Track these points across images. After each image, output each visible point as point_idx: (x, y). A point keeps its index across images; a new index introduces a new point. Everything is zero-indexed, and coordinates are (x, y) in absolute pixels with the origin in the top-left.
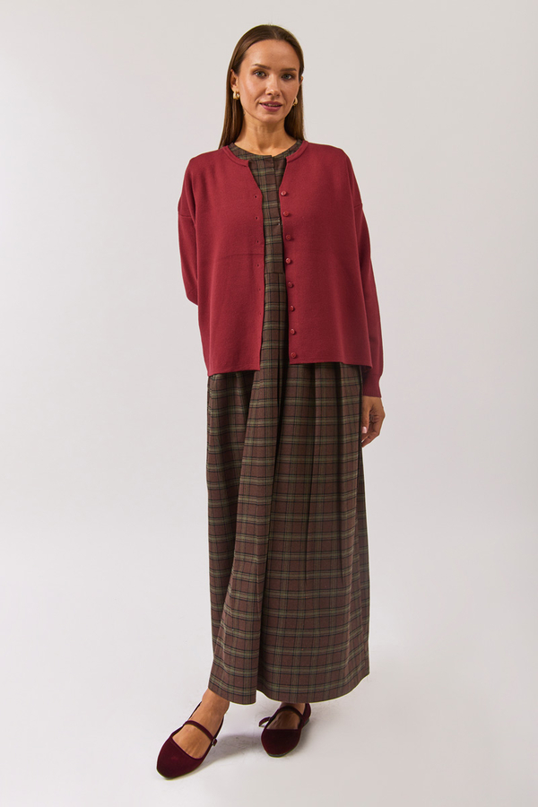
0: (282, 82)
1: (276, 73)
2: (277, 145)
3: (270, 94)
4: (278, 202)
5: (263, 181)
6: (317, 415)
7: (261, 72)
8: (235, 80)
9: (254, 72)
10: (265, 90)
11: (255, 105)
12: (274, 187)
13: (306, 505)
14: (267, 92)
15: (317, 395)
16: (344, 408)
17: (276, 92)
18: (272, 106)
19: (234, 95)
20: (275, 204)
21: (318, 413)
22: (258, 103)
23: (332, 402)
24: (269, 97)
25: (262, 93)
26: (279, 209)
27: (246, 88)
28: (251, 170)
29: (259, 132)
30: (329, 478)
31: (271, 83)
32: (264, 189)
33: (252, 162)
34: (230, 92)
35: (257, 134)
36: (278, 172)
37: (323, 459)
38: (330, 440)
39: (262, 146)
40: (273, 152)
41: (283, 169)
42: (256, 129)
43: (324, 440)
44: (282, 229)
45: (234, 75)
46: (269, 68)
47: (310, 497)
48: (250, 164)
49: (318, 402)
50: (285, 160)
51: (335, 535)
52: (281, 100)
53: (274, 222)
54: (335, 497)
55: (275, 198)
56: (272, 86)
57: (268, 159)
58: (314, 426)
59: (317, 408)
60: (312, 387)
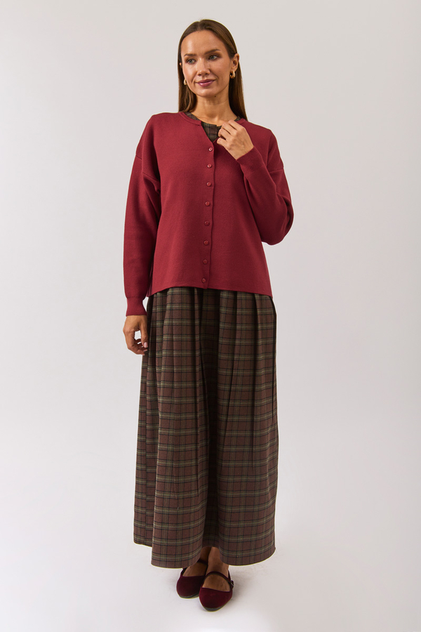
3: (200, 75)
14: (198, 73)
15: (238, 321)
16: (260, 332)
17: (206, 71)
21: (238, 336)
22: (195, 82)
23: (250, 327)
37: (240, 373)
38: (248, 358)
43: (242, 358)
46: (197, 55)
49: (238, 327)
51: (248, 433)
54: (250, 403)
56: (201, 68)
57: (214, 127)
58: (234, 345)
59: (238, 332)
60: (235, 315)
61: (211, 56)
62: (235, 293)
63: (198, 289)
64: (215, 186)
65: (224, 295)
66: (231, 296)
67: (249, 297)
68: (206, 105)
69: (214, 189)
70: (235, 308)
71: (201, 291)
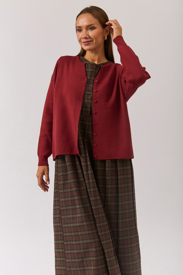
4: (93, 85)
5: (89, 74)
12: (93, 78)
20: (92, 85)
26: (93, 88)
28: (86, 68)
32: (89, 78)
33: (86, 64)
36: (97, 72)
41: (99, 71)
44: (92, 97)
48: (85, 64)
50: (101, 67)
53: (89, 93)
55: (92, 83)
61: (90, 27)
68: (91, 54)
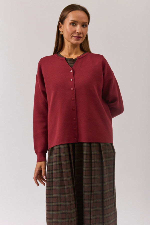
0: (82, 28)
1: (80, 24)
2: (76, 54)
3: (77, 33)
6: (93, 166)
7: (74, 23)
8: (61, 26)
9: (71, 24)
10: (75, 31)
11: (71, 37)
13: (89, 204)
14: (76, 32)
17: (80, 32)
18: (78, 38)
19: (61, 33)
22: (72, 36)
23: (99, 160)
24: (77, 34)
25: (74, 32)
27: (67, 30)
29: (69, 48)
30: (99, 193)
31: (78, 28)
34: (58, 31)
35: (68, 49)
37: (96, 185)
39: (70, 54)
40: (74, 57)
42: (68, 47)
43: (96, 177)
45: (61, 25)
46: (77, 22)
47: (91, 201)
49: (93, 161)
51: (101, 216)
52: (81, 35)
54: (101, 200)
56: (78, 30)
57: (72, 60)
58: (91, 171)
59: (93, 164)
60: (91, 155)
62: (90, 144)
63: (72, 144)
64: (75, 90)
65: (85, 145)
66: (88, 145)
67: (97, 145)
69: (75, 91)
70: (91, 151)
71: (73, 144)
